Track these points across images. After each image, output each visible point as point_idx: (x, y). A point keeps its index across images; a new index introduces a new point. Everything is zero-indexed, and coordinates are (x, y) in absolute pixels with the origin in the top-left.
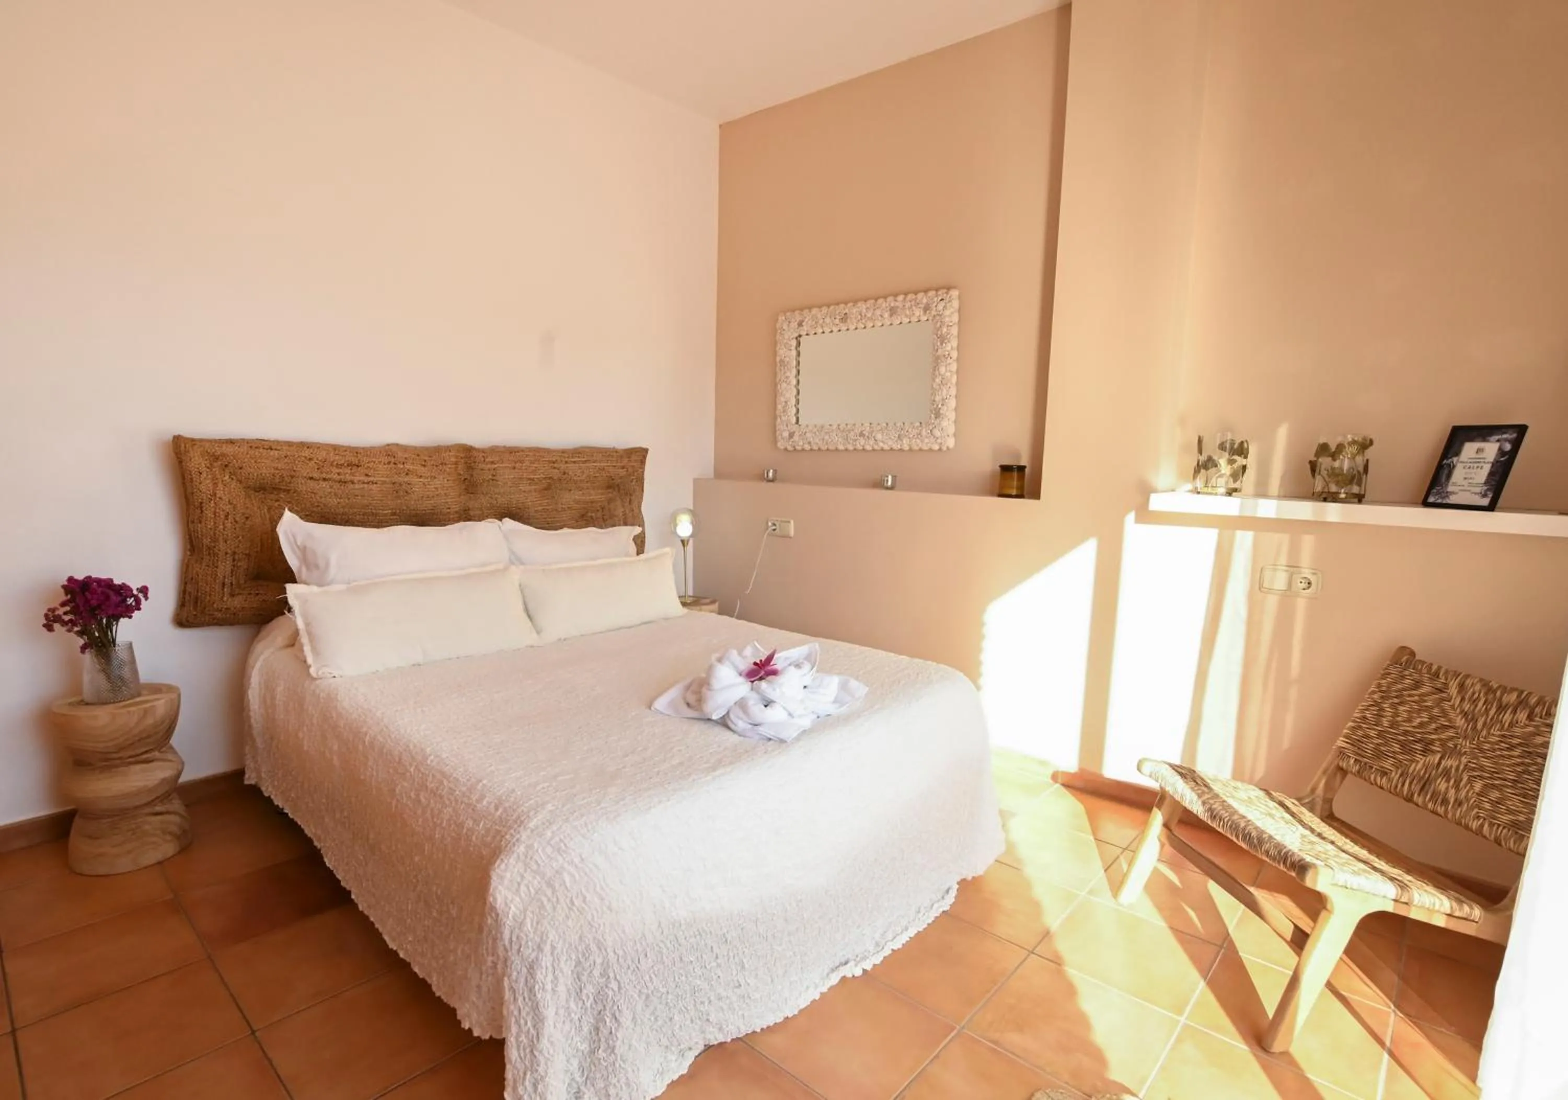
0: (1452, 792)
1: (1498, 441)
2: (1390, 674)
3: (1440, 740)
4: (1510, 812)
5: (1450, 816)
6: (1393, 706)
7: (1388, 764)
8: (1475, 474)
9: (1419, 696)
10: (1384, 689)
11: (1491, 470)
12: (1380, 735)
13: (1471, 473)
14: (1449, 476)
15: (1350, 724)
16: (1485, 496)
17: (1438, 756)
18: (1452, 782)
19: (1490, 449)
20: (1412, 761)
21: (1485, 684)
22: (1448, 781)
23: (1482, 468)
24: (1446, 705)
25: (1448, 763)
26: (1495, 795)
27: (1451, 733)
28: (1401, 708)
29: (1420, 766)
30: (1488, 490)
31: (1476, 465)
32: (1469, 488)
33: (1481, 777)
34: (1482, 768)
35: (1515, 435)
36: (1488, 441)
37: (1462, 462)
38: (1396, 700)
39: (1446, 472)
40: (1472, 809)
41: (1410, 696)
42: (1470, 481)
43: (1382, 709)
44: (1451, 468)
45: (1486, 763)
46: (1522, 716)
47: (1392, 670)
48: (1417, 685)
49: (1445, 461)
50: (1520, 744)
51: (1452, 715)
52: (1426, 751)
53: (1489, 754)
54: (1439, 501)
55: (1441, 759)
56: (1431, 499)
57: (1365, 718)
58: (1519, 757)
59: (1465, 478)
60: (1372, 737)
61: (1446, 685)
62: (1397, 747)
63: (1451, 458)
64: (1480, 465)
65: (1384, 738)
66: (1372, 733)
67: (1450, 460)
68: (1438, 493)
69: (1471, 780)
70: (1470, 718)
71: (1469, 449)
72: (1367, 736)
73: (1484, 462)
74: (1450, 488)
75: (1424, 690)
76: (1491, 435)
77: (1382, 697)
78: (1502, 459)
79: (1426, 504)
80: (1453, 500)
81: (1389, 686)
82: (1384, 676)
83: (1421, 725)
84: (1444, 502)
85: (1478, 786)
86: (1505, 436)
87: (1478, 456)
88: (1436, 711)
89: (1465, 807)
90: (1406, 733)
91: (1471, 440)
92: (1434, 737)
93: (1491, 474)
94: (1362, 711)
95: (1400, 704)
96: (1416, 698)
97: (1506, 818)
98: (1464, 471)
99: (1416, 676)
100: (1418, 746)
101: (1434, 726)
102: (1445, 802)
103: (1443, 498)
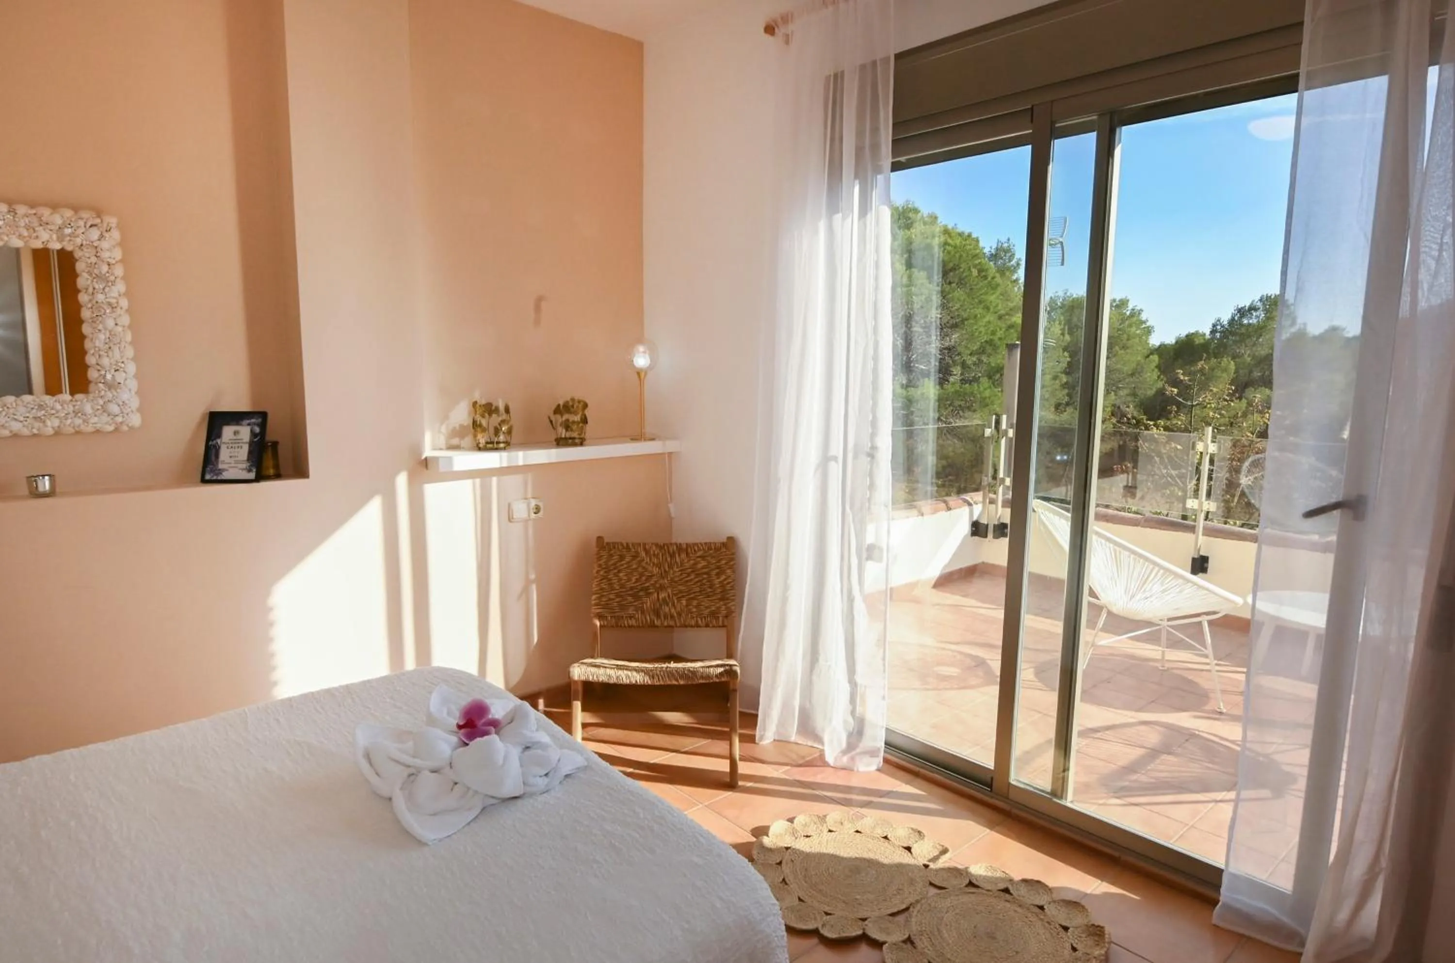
0: (673, 610)
1: (249, 424)
2: (602, 556)
3: (652, 584)
4: (707, 608)
5: (678, 624)
6: (616, 575)
7: (631, 611)
8: (238, 452)
9: (626, 564)
10: (604, 566)
11: (249, 450)
12: (618, 595)
13: (234, 452)
14: (217, 456)
15: (594, 597)
16: (250, 471)
17: (656, 595)
18: (670, 604)
19: (245, 432)
20: (642, 603)
21: (657, 545)
22: (668, 605)
23: (241, 447)
24: (644, 564)
25: (663, 595)
26: (695, 603)
27: (654, 579)
28: (621, 575)
29: (649, 604)
30: (251, 465)
31: (236, 445)
32: (236, 465)
33: (683, 596)
34: (681, 592)
35: (260, 420)
36: (241, 425)
37: (224, 443)
38: (616, 571)
39: (214, 451)
40: (687, 615)
41: (622, 565)
42: (236, 459)
43: (610, 580)
44: (217, 450)
45: (681, 588)
46: (683, 556)
47: (603, 553)
48: (622, 558)
49: (210, 443)
50: (693, 571)
51: (650, 568)
52: (648, 595)
53: (680, 582)
54: (215, 478)
55: (658, 594)
56: (208, 477)
57: (602, 589)
58: (695, 578)
59: (231, 457)
60: (613, 599)
61: (637, 552)
62: (630, 599)
63: (215, 439)
64: (240, 445)
65: (621, 596)
66: (612, 596)
67: (215, 442)
68: (212, 471)
69: (679, 599)
70: (659, 566)
71: (228, 432)
72: (610, 599)
73: (243, 443)
74: (221, 466)
75: (628, 559)
76: (242, 419)
77: (606, 572)
78: (256, 440)
79: (204, 481)
80: (226, 476)
81: (606, 563)
82: (599, 558)
83: (637, 581)
84: (219, 478)
85: (684, 602)
86: (253, 420)
87: (235, 438)
88: (640, 570)
89: (683, 615)
90: (632, 588)
91: (228, 424)
92: (647, 585)
93: (250, 453)
94: (598, 585)
95: (619, 572)
96: (625, 566)
97: (706, 612)
98: (229, 450)
99: (619, 553)
100: (641, 593)
101: (644, 578)
102: (672, 617)
103: (217, 475)
